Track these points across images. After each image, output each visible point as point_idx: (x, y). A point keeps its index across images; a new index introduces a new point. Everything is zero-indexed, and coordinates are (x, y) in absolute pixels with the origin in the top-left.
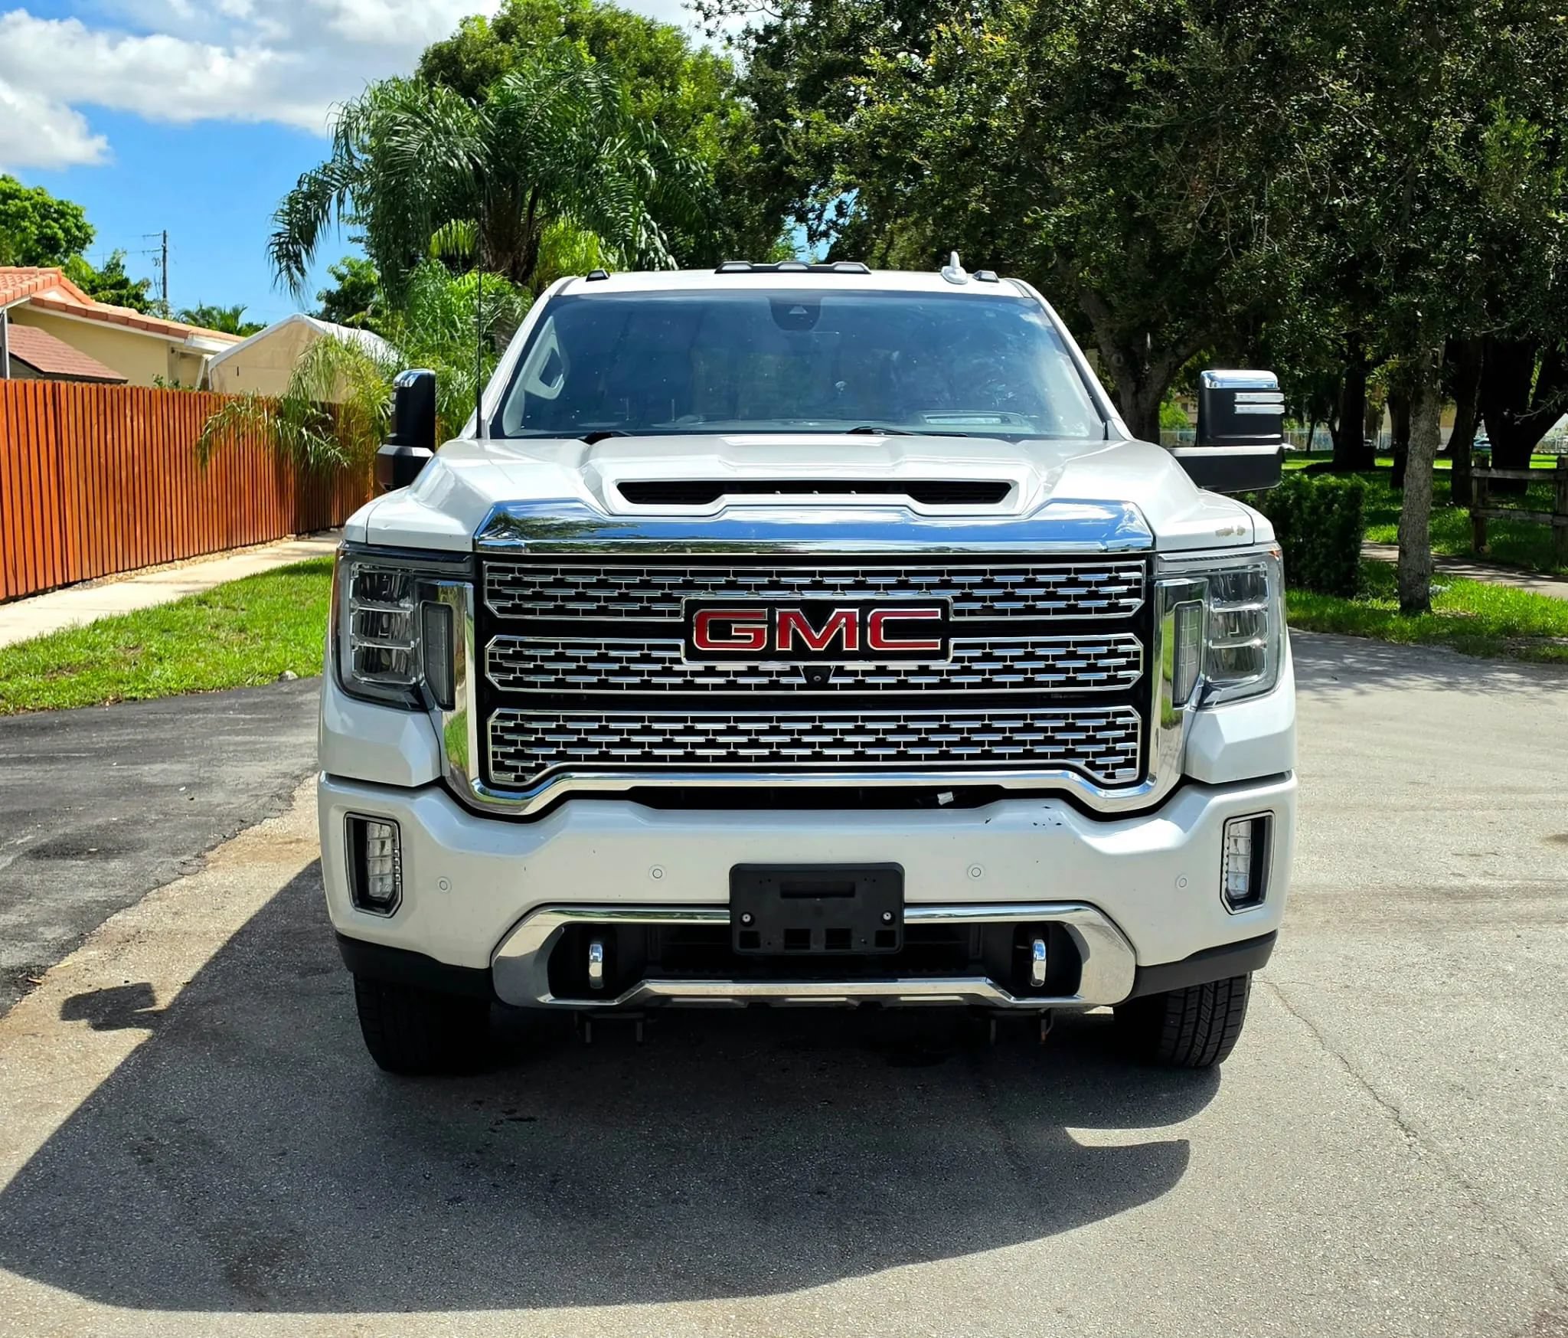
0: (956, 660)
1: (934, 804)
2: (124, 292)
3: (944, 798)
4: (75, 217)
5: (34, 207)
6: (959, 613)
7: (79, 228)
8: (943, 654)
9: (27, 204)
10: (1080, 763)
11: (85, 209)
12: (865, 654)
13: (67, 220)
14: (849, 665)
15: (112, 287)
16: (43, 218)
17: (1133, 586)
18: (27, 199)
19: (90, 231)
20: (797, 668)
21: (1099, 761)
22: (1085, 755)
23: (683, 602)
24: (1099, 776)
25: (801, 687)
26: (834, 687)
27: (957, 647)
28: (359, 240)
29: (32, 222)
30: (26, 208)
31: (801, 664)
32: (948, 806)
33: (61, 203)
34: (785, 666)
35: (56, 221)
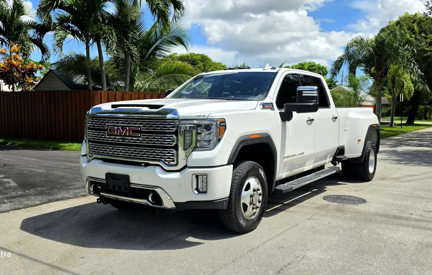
0: (143, 138)
1: (141, 166)
2: (332, 83)
3: (143, 164)
4: (325, 69)
5: (317, 68)
6: (143, 129)
7: (325, 71)
8: (140, 137)
9: (316, 67)
10: (163, 160)
11: (327, 67)
12: (129, 136)
13: (323, 70)
14: (127, 138)
15: (330, 82)
16: (319, 69)
17: (174, 126)
18: (316, 66)
19: (327, 71)
20: (120, 138)
21: (167, 160)
22: (164, 158)
23: (106, 125)
24: (167, 163)
25: (121, 141)
26: (125, 142)
27: (143, 135)
28: (362, 70)
29: (317, 71)
30: (316, 68)
31: (121, 137)
32: (144, 166)
33: (323, 67)
34: (119, 137)
35: (321, 70)
